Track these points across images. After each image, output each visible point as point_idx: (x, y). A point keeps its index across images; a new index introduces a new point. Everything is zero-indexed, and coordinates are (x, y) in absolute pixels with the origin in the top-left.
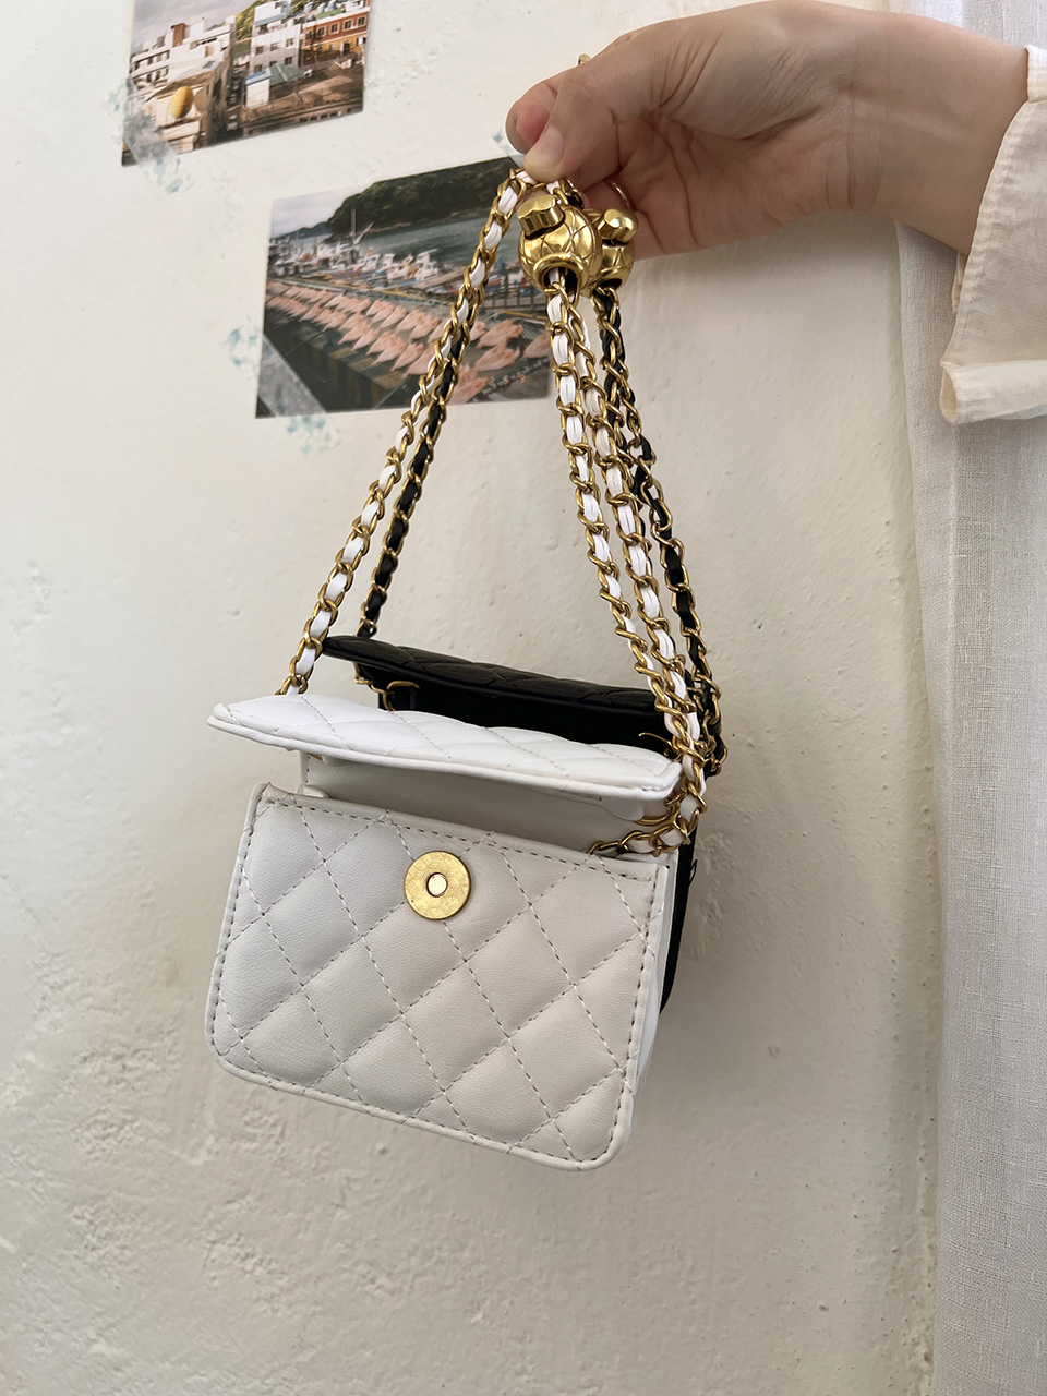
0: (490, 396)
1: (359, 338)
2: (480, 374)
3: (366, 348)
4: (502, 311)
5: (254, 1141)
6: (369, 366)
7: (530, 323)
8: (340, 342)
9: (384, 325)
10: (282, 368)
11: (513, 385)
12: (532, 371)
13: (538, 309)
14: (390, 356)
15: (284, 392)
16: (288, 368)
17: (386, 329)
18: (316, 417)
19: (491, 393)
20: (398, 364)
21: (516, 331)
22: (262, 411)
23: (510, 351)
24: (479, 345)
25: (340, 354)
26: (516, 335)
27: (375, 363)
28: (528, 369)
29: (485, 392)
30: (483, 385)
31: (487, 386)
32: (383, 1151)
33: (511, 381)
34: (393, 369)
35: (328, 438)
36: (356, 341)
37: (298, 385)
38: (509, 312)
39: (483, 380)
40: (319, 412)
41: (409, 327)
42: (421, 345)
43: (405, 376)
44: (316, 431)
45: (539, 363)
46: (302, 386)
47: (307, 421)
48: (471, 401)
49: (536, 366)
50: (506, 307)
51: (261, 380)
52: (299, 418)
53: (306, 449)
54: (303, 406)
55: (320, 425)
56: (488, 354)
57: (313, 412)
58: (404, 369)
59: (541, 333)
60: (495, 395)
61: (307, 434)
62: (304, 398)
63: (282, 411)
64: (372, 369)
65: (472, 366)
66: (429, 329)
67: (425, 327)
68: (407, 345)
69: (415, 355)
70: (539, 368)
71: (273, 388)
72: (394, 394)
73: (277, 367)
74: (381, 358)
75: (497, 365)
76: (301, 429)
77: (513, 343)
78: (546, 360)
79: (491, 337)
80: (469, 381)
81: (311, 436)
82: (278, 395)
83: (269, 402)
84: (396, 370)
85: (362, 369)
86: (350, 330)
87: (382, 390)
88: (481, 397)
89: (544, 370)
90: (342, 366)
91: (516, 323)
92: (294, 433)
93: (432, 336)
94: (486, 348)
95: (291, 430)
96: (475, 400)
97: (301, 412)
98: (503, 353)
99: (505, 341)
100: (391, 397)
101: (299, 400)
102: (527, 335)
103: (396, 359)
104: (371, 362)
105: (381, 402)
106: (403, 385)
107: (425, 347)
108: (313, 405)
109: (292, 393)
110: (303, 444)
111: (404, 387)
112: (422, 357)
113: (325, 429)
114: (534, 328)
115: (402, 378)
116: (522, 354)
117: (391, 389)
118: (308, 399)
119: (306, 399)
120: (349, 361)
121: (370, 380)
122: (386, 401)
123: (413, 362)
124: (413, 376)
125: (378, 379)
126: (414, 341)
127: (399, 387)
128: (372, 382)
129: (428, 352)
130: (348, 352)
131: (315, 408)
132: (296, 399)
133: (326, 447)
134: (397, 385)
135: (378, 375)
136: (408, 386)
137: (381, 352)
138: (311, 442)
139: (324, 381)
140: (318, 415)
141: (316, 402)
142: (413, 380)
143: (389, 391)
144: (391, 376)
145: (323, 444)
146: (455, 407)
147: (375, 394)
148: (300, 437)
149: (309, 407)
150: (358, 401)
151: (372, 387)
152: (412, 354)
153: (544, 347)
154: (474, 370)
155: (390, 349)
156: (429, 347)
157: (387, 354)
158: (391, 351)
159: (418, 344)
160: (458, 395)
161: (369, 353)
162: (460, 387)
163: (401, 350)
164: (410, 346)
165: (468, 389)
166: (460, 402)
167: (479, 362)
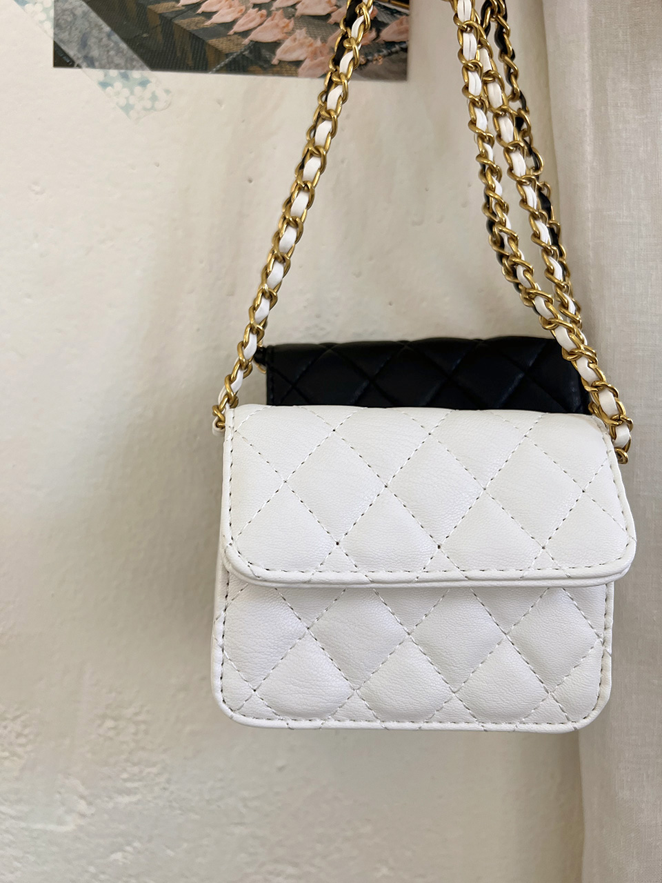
3: (196, 5)
6: (202, 26)
7: (385, 7)
10: (85, 14)
11: (370, 66)
12: (390, 54)
14: (228, 19)
15: (92, 41)
16: (93, 15)
18: (136, 74)
20: (236, 28)
22: (61, 59)
24: (331, 21)
25: (163, 8)
27: (208, 23)
28: (385, 52)
33: (368, 61)
34: (231, 32)
35: (154, 98)
37: (109, 36)
40: (141, 68)
42: (264, 12)
43: (246, 41)
44: (138, 89)
45: (397, 47)
46: (116, 37)
47: (125, 77)
49: (394, 50)
51: (57, 25)
52: (114, 73)
53: (127, 108)
54: (117, 60)
57: (133, 68)
58: (245, 34)
59: (397, 18)
61: (126, 92)
62: (119, 51)
63: (91, 63)
64: (205, 29)
65: (324, 41)
68: (247, 10)
69: (258, 20)
70: (397, 52)
71: (76, 35)
72: (234, 59)
73: (79, 12)
74: (216, 19)
76: (118, 85)
78: (404, 46)
80: (322, 56)
81: (132, 93)
82: (84, 44)
83: (72, 52)
84: (235, 33)
85: (193, 28)
87: (219, 54)
89: (402, 55)
90: (167, 22)
92: (109, 89)
93: (276, 5)
95: (104, 85)
97: (117, 67)
100: (230, 62)
101: (112, 53)
102: (383, 18)
103: (234, 22)
104: (204, 22)
105: (219, 66)
106: (245, 50)
107: (269, 14)
108: (132, 60)
109: (102, 44)
110: (123, 102)
111: (246, 53)
112: (265, 24)
113: (151, 87)
114: (393, 13)
115: (243, 43)
116: (378, 36)
117: (232, 54)
118: (125, 52)
119: (122, 52)
120: (175, 17)
121: (204, 41)
122: (226, 65)
123: (255, 28)
124: (257, 42)
125: (213, 42)
126: (255, 6)
127: (242, 53)
128: (207, 44)
129: (272, 20)
130: (174, 7)
131: (134, 63)
132: (108, 51)
133: (153, 108)
134: (236, 50)
135: (213, 37)
136: (250, 52)
137: (215, 12)
138: (132, 100)
139: (145, 35)
140: (140, 72)
141: (135, 56)
142: (257, 46)
143: (227, 55)
144: (230, 40)
145: (148, 104)
146: (307, 80)
147: (211, 57)
148: (118, 94)
149: (126, 61)
150: (190, 63)
151: (207, 49)
152: (253, 20)
153: (401, 33)
154: (327, 45)
155: (227, 11)
156: (273, 15)
157: (223, 16)
158: (228, 14)
159: (260, 10)
160: (310, 68)
161: (200, 11)
162: (311, 60)
163: (240, 14)
164: (252, 11)
165: (322, 65)
166: (312, 76)
167: (330, 39)
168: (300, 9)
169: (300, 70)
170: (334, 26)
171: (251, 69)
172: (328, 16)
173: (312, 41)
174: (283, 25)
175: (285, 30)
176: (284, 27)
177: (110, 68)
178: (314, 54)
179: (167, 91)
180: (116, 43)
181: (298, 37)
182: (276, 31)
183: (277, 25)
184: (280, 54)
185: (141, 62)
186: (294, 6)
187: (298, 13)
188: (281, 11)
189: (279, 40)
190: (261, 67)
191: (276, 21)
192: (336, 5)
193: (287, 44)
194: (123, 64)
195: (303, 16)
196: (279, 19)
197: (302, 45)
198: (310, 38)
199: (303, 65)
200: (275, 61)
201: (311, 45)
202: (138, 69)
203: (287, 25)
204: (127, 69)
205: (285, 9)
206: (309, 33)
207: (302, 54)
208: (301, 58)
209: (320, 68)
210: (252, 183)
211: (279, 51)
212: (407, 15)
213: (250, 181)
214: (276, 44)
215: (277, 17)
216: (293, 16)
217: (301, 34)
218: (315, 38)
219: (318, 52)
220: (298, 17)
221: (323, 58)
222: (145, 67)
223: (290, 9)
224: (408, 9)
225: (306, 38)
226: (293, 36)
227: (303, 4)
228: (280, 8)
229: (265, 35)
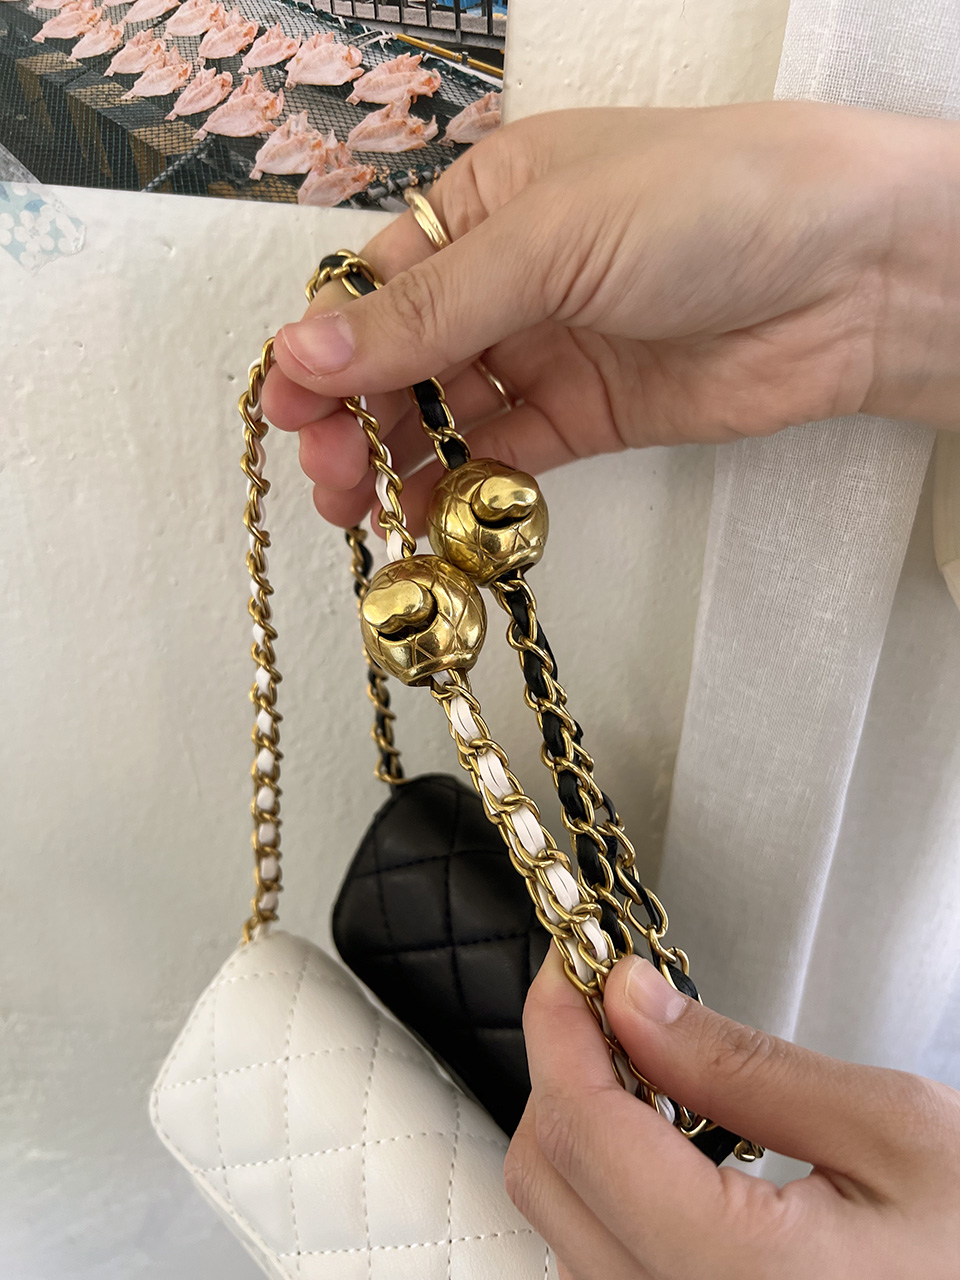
0: (379, 201)
1: (82, 35)
2: (361, 157)
3: (104, 60)
4: (396, 34)
7: (455, 72)
8: (40, 37)
9: (135, 15)
13: (471, 42)
14: (164, 90)
17: (140, 26)
18: (19, 190)
19: (385, 196)
20: (181, 108)
21: (429, 81)
23: (415, 121)
24: (354, 97)
25: (45, 64)
26: (427, 91)
27: (128, 96)
29: (372, 192)
30: (368, 178)
31: (377, 184)
34: (172, 116)
35: (56, 234)
36: (74, 41)
38: (409, 37)
39: (368, 170)
40: (24, 179)
41: (195, 30)
42: (227, 76)
43: (200, 134)
44: (26, 215)
47: (1, 192)
48: (345, 204)
50: (401, 25)
55: (34, 206)
56: (373, 120)
57: (11, 177)
58: (197, 120)
60: (389, 201)
61: (7, 219)
64: (123, 108)
65: (342, 137)
66: (242, 43)
67: (230, 38)
68: (194, 71)
69: (218, 94)
72: (183, 166)
74: (141, 89)
75: (394, 144)
77: (422, 105)
79: (377, 86)
80: (339, 167)
81: (18, 222)
84: (179, 118)
85: (102, 105)
86: (55, 13)
87: (157, 159)
88: (365, 200)
90: (55, 91)
91: (427, 64)
93: (249, 61)
94: (370, 107)
96: (353, 202)
98: (403, 124)
99: (407, 97)
100: (176, 172)
102: (451, 95)
103: (175, 95)
105: (157, 179)
106: (201, 151)
107: (237, 82)
108: (7, 163)
110: (6, 239)
111: (202, 156)
113: (46, 214)
114: (472, 85)
115: (195, 137)
116: (442, 132)
117: (178, 157)
120: (67, 83)
121: (124, 131)
122: (169, 177)
123: (214, 108)
124: (218, 136)
125: (141, 133)
126: (210, 63)
127: (195, 155)
128: (130, 135)
129: (244, 93)
130: (62, 62)
131: (12, 169)
133: (56, 249)
134: (185, 151)
135: (140, 123)
136: (210, 156)
137: (139, 75)
138: (21, 235)
139: (20, 118)
140: (24, 184)
141: (11, 157)
142: (220, 145)
143: (170, 160)
144: (170, 130)
145: (49, 244)
146: (315, 210)
147: (141, 162)
150: (107, 172)
151: (132, 144)
152: (208, 92)
153: (485, 126)
154: (347, 144)
155: (159, 72)
156: (244, 82)
157: (152, 82)
158: (162, 78)
159: (219, 71)
160: (319, 189)
161: (109, 72)
162: (320, 175)
163: (183, 79)
164: (203, 73)
165: (339, 183)
166: (323, 204)
167: (353, 134)
168: (295, 74)
169: (301, 192)
170: (359, 110)
171: (214, 186)
172: (348, 87)
173: (320, 136)
174: (265, 103)
178: (325, 164)
181: (293, 129)
182: (253, 115)
184: (264, 162)
185: (23, 169)
186: (281, 66)
187: (290, 81)
188: (257, 75)
190: (231, 182)
192: (361, 65)
193: (274, 141)
195: (299, 86)
196: (255, 92)
197: (301, 144)
198: (316, 131)
199: (306, 183)
200: (255, 174)
201: (318, 145)
202: (19, 180)
203: (273, 104)
205: (265, 71)
206: (313, 120)
207: (303, 163)
208: (302, 170)
209: (336, 190)
211: (260, 155)
212: (499, 91)
214: (255, 142)
215: (251, 85)
216: (283, 84)
217: (298, 122)
219: (332, 157)
221: (341, 171)
222: (31, 175)
223: (274, 72)
224: (500, 77)
225: (308, 130)
226: (284, 127)
227: (298, 61)
229: (233, 123)
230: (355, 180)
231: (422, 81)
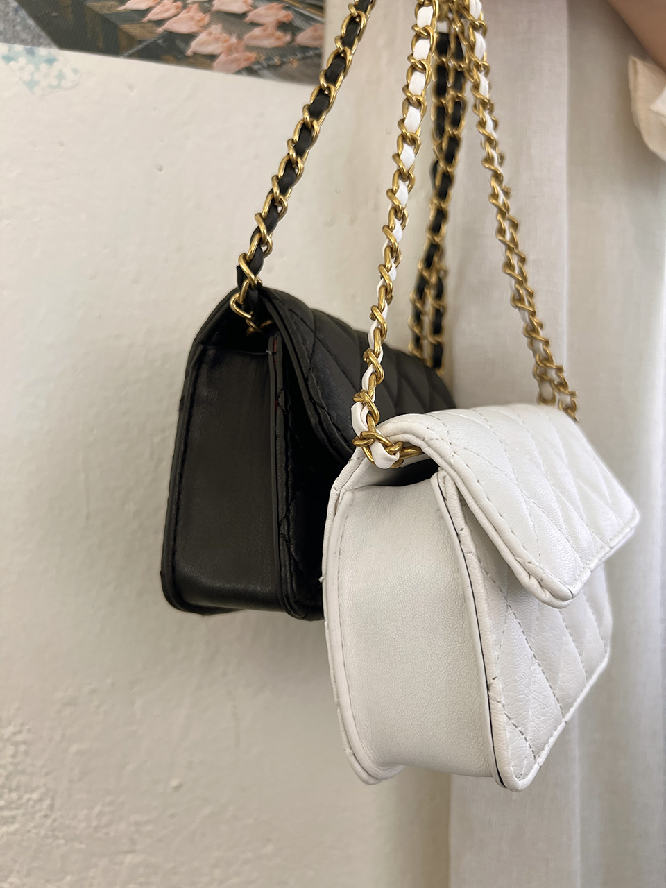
0: (260, 72)
2: (249, 48)
5: (13, 823)
6: (113, 11)
7: (301, 13)
11: (285, 68)
12: (305, 58)
14: (143, 6)
18: (43, 51)
19: (260, 69)
20: (151, 16)
21: (287, 16)
23: (279, 34)
24: (247, 19)
26: (285, 20)
27: (122, 8)
28: (299, 56)
29: (256, 67)
30: (253, 60)
32: (178, 788)
33: (283, 63)
34: (146, 19)
35: (61, 76)
37: (16, 11)
39: (253, 55)
40: (48, 45)
43: (160, 30)
44: (44, 67)
45: (311, 53)
46: (23, 13)
47: (31, 53)
48: (239, 72)
49: (308, 54)
52: (19, 48)
53: (31, 84)
54: (23, 35)
55: (50, 61)
56: (257, 31)
57: (40, 44)
58: (160, 22)
59: (311, 25)
60: (265, 72)
61: (31, 68)
62: (26, 27)
64: (118, 14)
65: (240, 38)
69: (173, 11)
70: (311, 57)
72: (147, 46)
74: (129, 6)
75: (268, 43)
76: (23, 60)
77: (283, 26)
78: (318, 52)
79: (260, 15)
80: (238, 52)
81: (37, 69)
84: (149, 21)
85: (105, 11)
87: (132, 40)
88: (250, 71)
89: (316, 60)
91: (287, 8)
92: (12, 64)
94: (254, 24)
95: (8, 59)
97: (23, 42)
98: (273, 35)
99: (275, 22)
100: (143, 49)
101: (18, 28)
102: (298, 22)
104: (117, 7)
105: (130, 52)
106: (159, 39)
108: (40, 37)
109: (8, 18)
110: (27, 77)
111: (160, 41)
112: (180, 15)
113: (57, 66)
114: (308, 19)
115: (157, 31)
116: (293, 40)
117: (144, 41)
118: (32, 28)
119: (30, 28)
121: (116, 25)
122: (138, 51)
124: (171, 32)
125: (126, 27)
127: (155, 41)
128: (119, 28)
129: (188, 12)
131: (41, 40)
132: (14, 26)
134: (150, 38)
135: (126, 22)
136: (165, 41)
138: (37, 77)
139: (54, 14)
140: (47, 49)
141: (43, 34)
142: (171, 36)
143: (140, 42)
144: (143, 27)
145: (55, 82)
147: (123, 41)
148: (22, 69)
149: (33, 37)
150: (101, 45)
151: (119, 33)
152: (168, 10)
153: (316, 39)
154: (242, 42)
156: (189, 7)
157: (137, 3)
158: (143, 2)
160: (225, 63)
162: (226, 56)
165: (236, 61)
166: (227, 71)
167: (247, 36)
168: (216, 5)
169: (215, 64)
171: (165, 57)
172: (244, 15)
173: (228, 37)
174: (199, 18)
175: (201, 24)
176: (199, 21)
177: (14, 44)
178: (230, 50)
179: (75, 71)
180: (23, 19)
181: (214, 32)
182: (193, 23)
183: (192, 18)
184: (195, 46)
185: (48, 40)
187: (214, 9)
188: (197, 4)
189: (193, 33)
190: (174, 56)
191: (191, 14)
192: (252, 6)
193: (202, 37)
194: (29, 41)
196: (194, 13)
197: (217, 40)
198: (225, 35)
199: (218, 60)
200: (189, 52)
201: (226, 41)
202: (45, 46)
203: (202, 19)
204: (33, 45)
207: (217, 49)
208: (216, 52)
209: (234, 64)
210: (163, 172)
211: (194, 44)
213: (160, 169)
214: (190, 37)
215: (193, 9)
217: (216, 29)
218: (230, 34)
219: (234, 47)
220: (214, 12)
221: (238, 55)
222: (53, 44)
223: (205, 5)
224: (321, 17)
225: (221, 34)
226: (208, 31)
227: (219, 0)
228: (197, 2)
229: (180, 25)
230: (246, 60)
231: (283, 15)
